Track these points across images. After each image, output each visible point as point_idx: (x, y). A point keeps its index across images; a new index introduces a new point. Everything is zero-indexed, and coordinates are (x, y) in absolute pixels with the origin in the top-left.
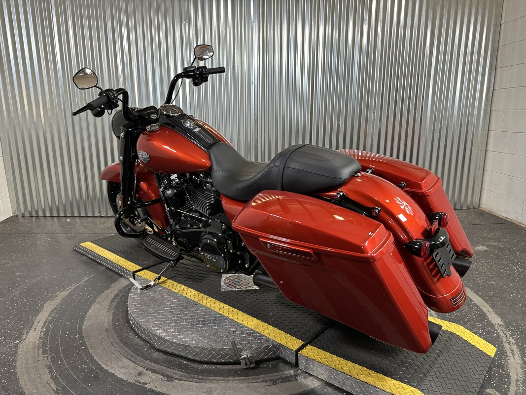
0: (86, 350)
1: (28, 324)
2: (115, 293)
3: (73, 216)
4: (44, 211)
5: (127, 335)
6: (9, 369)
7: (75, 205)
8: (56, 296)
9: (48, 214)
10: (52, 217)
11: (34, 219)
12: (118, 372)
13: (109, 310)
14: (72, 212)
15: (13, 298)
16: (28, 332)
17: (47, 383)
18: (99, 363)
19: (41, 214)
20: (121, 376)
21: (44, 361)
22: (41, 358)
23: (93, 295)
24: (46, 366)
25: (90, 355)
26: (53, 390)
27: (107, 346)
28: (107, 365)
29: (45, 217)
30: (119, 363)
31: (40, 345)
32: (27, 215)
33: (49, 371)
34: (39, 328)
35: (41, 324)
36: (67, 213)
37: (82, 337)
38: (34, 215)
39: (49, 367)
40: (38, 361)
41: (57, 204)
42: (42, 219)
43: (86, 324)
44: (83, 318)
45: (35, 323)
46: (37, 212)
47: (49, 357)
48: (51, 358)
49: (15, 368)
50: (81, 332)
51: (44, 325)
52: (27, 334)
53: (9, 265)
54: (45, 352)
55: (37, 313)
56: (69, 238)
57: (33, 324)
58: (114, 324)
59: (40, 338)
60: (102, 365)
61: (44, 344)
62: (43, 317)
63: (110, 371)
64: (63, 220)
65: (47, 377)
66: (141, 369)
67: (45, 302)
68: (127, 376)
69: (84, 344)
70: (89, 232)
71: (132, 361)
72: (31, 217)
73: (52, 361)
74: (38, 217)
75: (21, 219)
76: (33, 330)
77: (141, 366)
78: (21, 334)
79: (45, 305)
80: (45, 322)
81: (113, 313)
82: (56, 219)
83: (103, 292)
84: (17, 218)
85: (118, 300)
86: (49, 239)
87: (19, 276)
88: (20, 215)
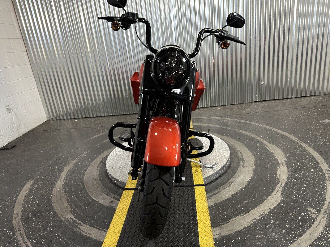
0: (85, 190)
1: (57, 178)
2: (101, 160)
3: (78, 118)
4: (63, 116)
5: (106, 182)
6: (48, 201)
7: (79, 112)
8: (71, 163)
9: (65, 118)
10: (67, 119)
11: (58, 121)
12: (101, 201)
13: (97, 169)
14: (78, 116)
15: (49, 165)
16: (57, 182)
17: (67, 207)
18: (92, 197)
19: (62, 118)
20: (103, 203)
21: (65, 196)
22: (63, 195)
23: (89, 161)
24: (66, 199)
25: (87, 193)
26: (69, 210)
27: (96, 188)
28: (95, 198)
29: (64, 119)
30: (102, 197)
31: (63, 188)
32: (54, 119)
33: (68, 201)
34: (62, 180)
35: (63, 178)
36: (76, 116)
37: (83, 184)
38: (58, 119)
39: (67, 199)
40: (62, 196)
41: (69, 112)
42: (63, 121)
43: (85, 177)
44: (84, 174)
45: (60, 177)
46: (59, 117)
47: (67, 195)
48: (68, 195)
49: (51, 200)
50: (83, 182)
51: (64, 178)
52: (56, 183)
53: (47, 147)
54: (65, 192)
55: (60, 172)
56: (77, 131)
57: (59, 178)
58: (100, 177)
59: (63, 185)
60: (93, 198)
61: (65, 188)
62: (64, 174)
63: (97, 200)
64: (73, 120)
65: (66, 204)
66: (112, 199)
67: (65, 167)
68: (105, 203)
69: (84, 187)
70: (87, 127)
71: (108, 195)
72: (57, 120)
73: (69, 196)
74: (60, 120)
75: (52, 122)
76: (59, 181)
77: (113, 198)
78: (54, 183)
79: (65, 168)
80: (65, 177)
81: (99, 171)
82: (69, 120)
83: (94, 160)
84: (49, 121)
85: (102, 163)
86: (66, 132)
87: (52, 153)
88: (51, 120)
